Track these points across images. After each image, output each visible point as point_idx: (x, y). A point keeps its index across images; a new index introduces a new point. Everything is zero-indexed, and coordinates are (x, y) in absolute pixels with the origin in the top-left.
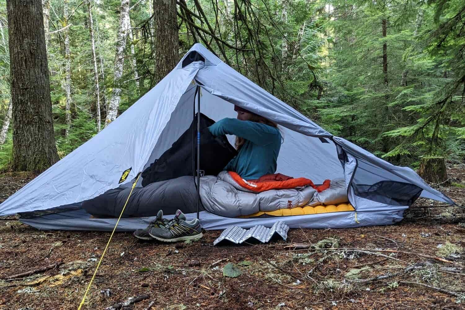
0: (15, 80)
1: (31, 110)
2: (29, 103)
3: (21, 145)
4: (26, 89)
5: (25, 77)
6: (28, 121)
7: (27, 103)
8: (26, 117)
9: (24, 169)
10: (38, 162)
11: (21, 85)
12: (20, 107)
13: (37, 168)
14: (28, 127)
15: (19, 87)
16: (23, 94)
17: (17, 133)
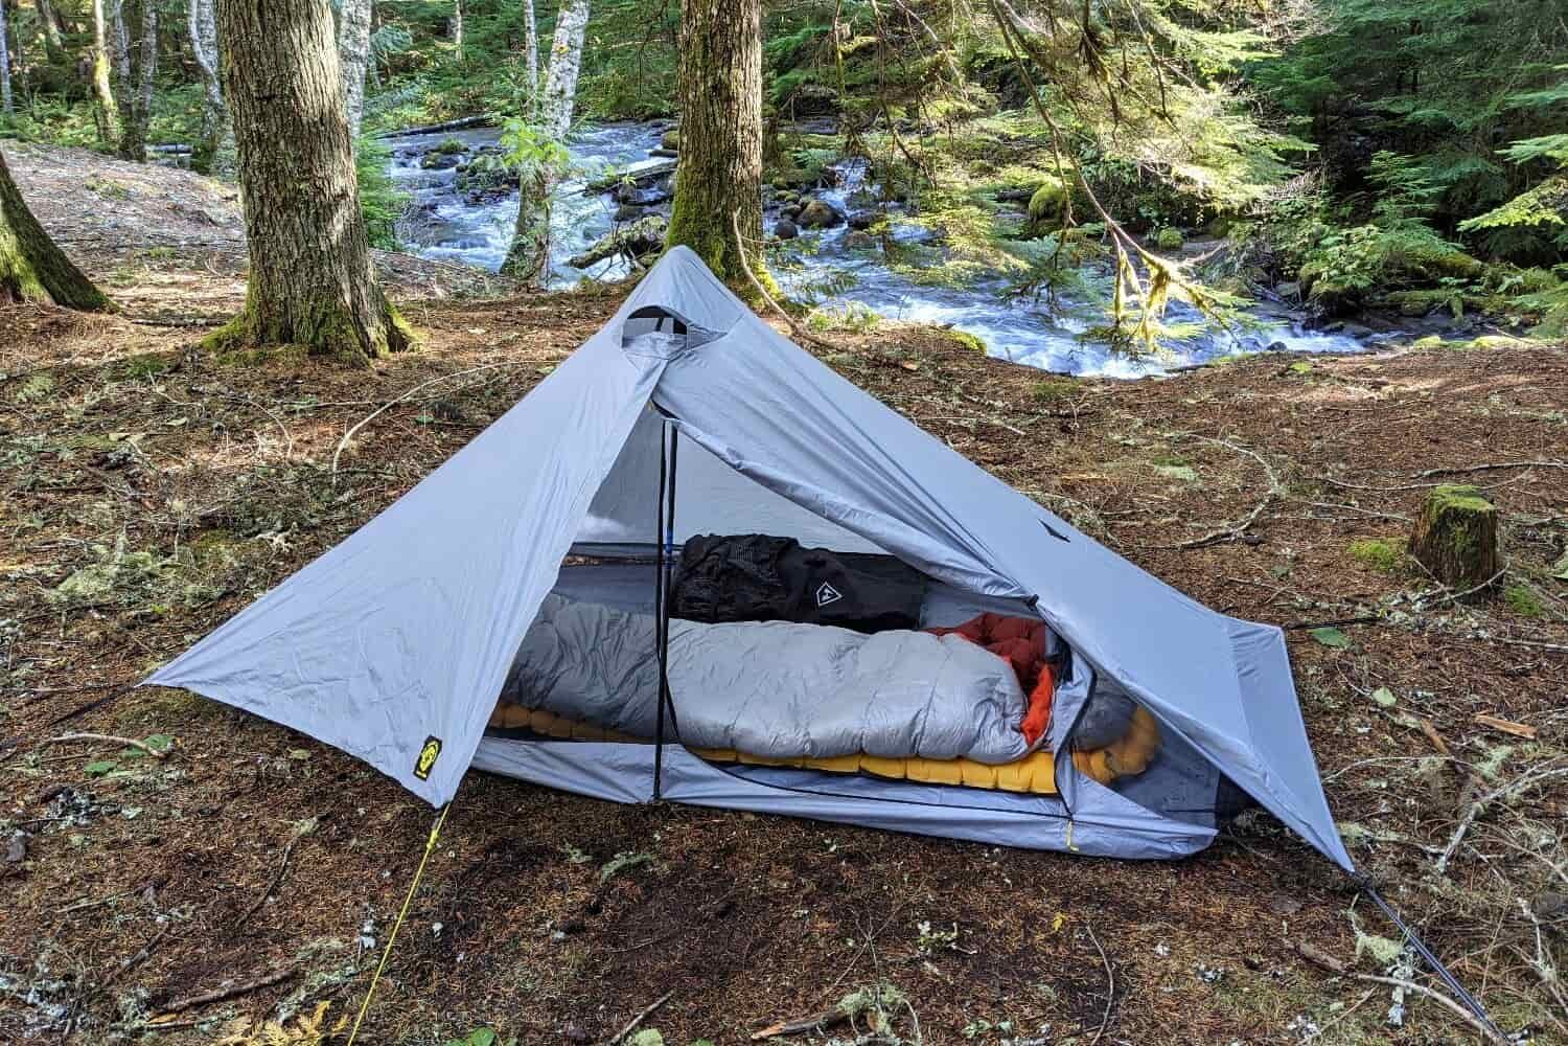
0: (237, 73)
1: (290, 164)
2: (282, 143)
3: (271, 268)
4: (269, 99)
5: (264, 60)
6: (285, 198)
7: (277, 143)
8: (277, 186)
9: (287, 336)
10: (323, 322)
11: (253, 87)
12: (257, 155)
13: (321, 339)
14: (285, 216)
15: (249, 94)
16: (263, 114)
17: (257, 233)
